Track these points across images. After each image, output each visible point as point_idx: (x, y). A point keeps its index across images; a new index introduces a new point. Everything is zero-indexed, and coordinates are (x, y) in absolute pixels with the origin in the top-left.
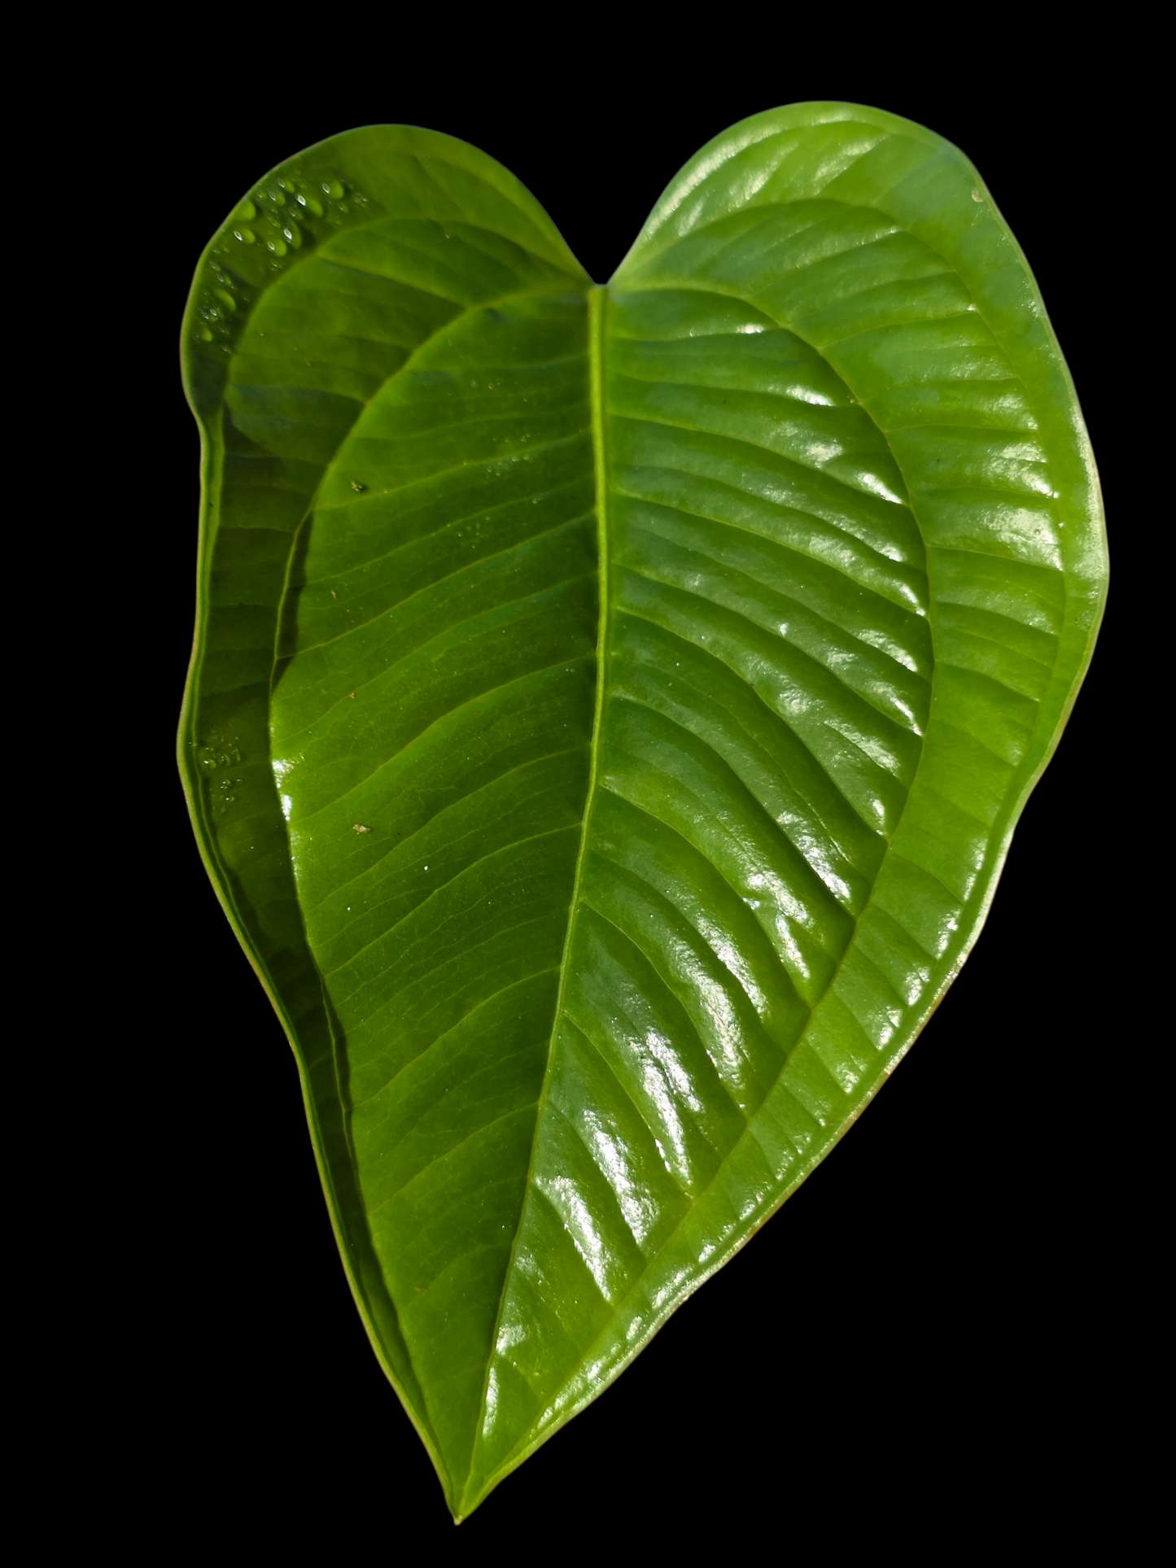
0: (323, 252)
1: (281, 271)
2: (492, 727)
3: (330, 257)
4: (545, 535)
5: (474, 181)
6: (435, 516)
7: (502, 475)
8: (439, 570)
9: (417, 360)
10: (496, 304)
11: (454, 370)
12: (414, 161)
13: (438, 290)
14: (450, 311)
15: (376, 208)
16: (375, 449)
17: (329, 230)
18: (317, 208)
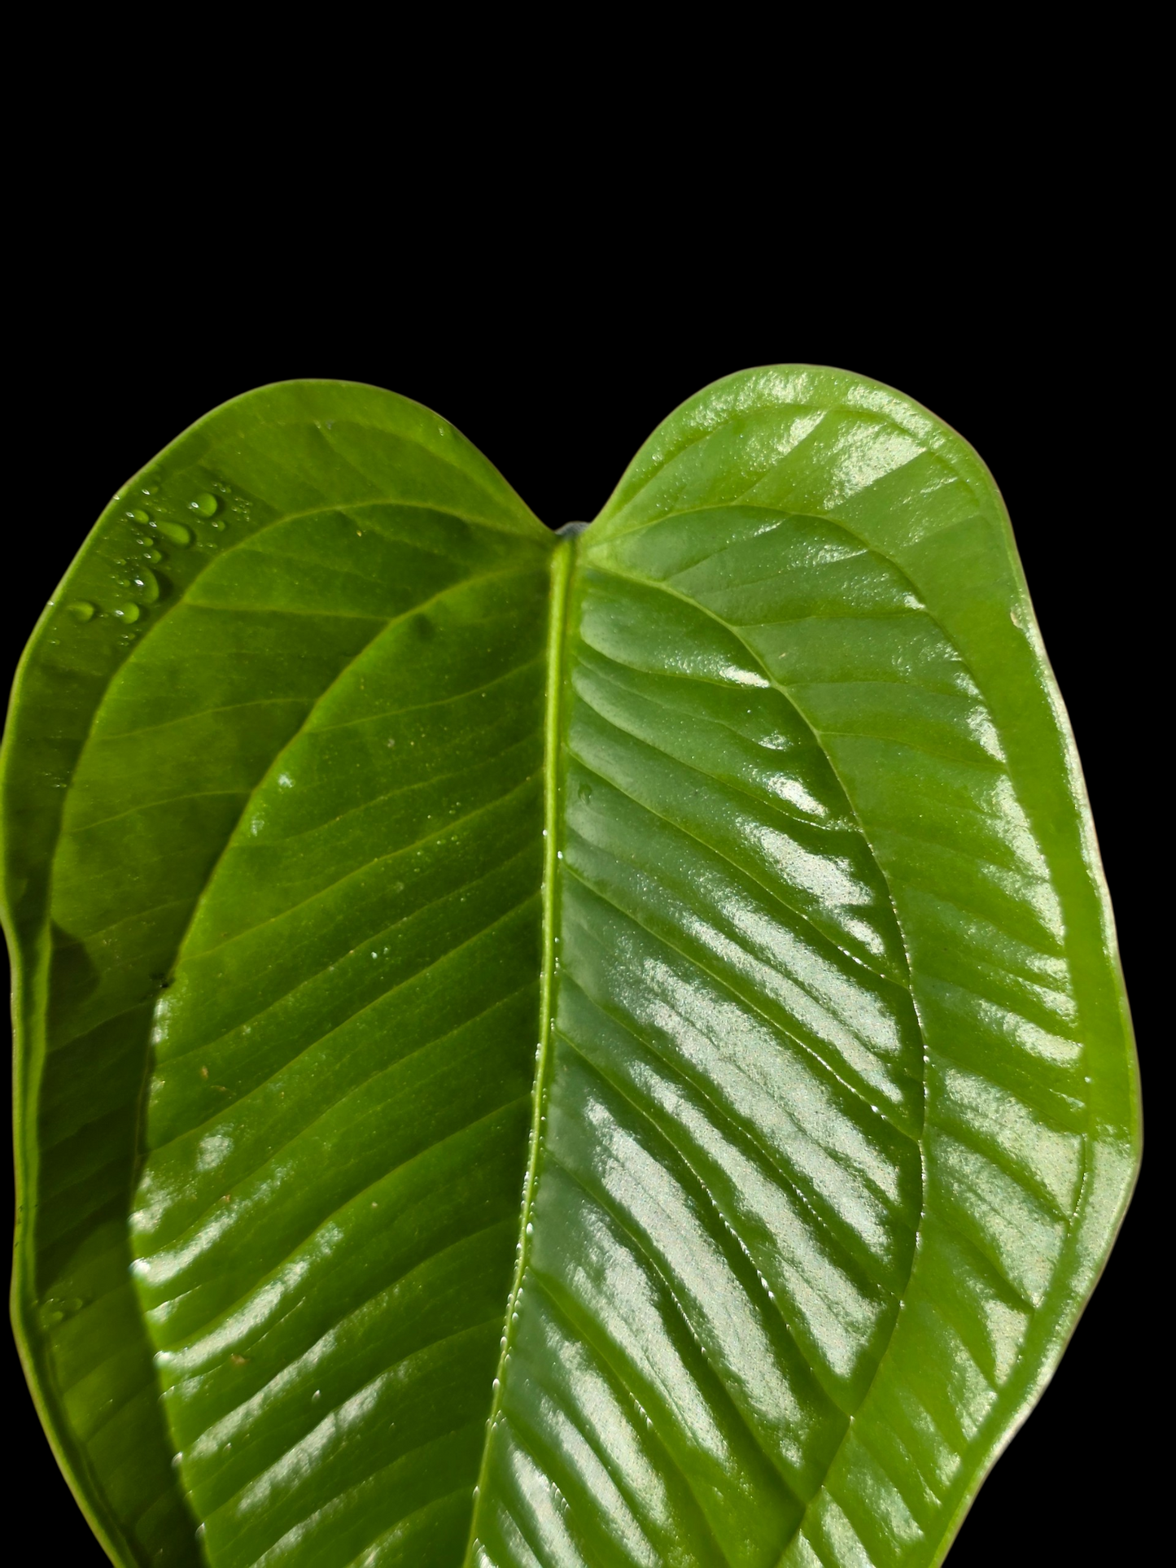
0: (190, 597)
1: (133, 644)
2: (396, 1222)
3: (202, 602)
4: (474, 941)
5: (394, 445)
6: (336, 944)
7: (422, 871)
8: (338, 1016)
9: (316, 720)
10: (426, 608)
11: (365, 723)
12: (315, 433)
13: (348, 613)
14: (365, 635)
15: (265, 513)
16: (261, 858)
17: (198, 561)
18: (181, 536)
